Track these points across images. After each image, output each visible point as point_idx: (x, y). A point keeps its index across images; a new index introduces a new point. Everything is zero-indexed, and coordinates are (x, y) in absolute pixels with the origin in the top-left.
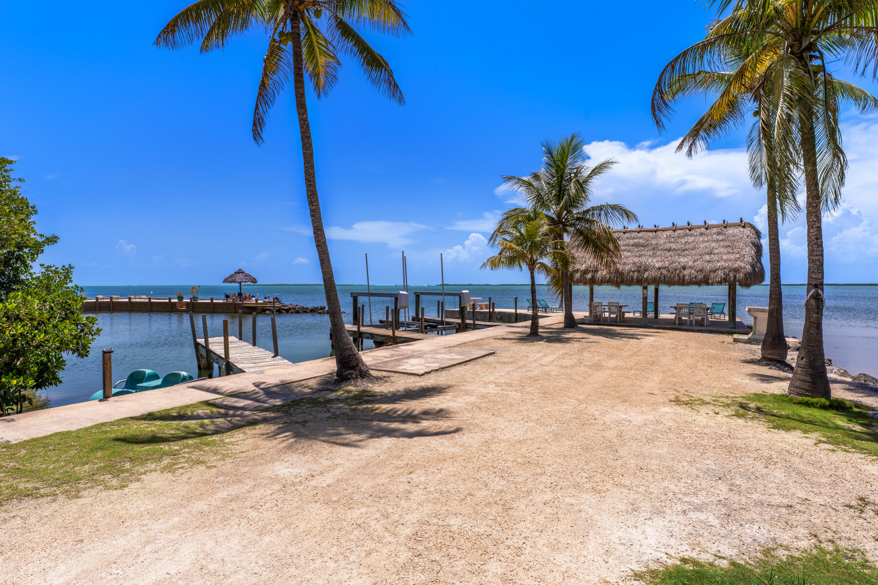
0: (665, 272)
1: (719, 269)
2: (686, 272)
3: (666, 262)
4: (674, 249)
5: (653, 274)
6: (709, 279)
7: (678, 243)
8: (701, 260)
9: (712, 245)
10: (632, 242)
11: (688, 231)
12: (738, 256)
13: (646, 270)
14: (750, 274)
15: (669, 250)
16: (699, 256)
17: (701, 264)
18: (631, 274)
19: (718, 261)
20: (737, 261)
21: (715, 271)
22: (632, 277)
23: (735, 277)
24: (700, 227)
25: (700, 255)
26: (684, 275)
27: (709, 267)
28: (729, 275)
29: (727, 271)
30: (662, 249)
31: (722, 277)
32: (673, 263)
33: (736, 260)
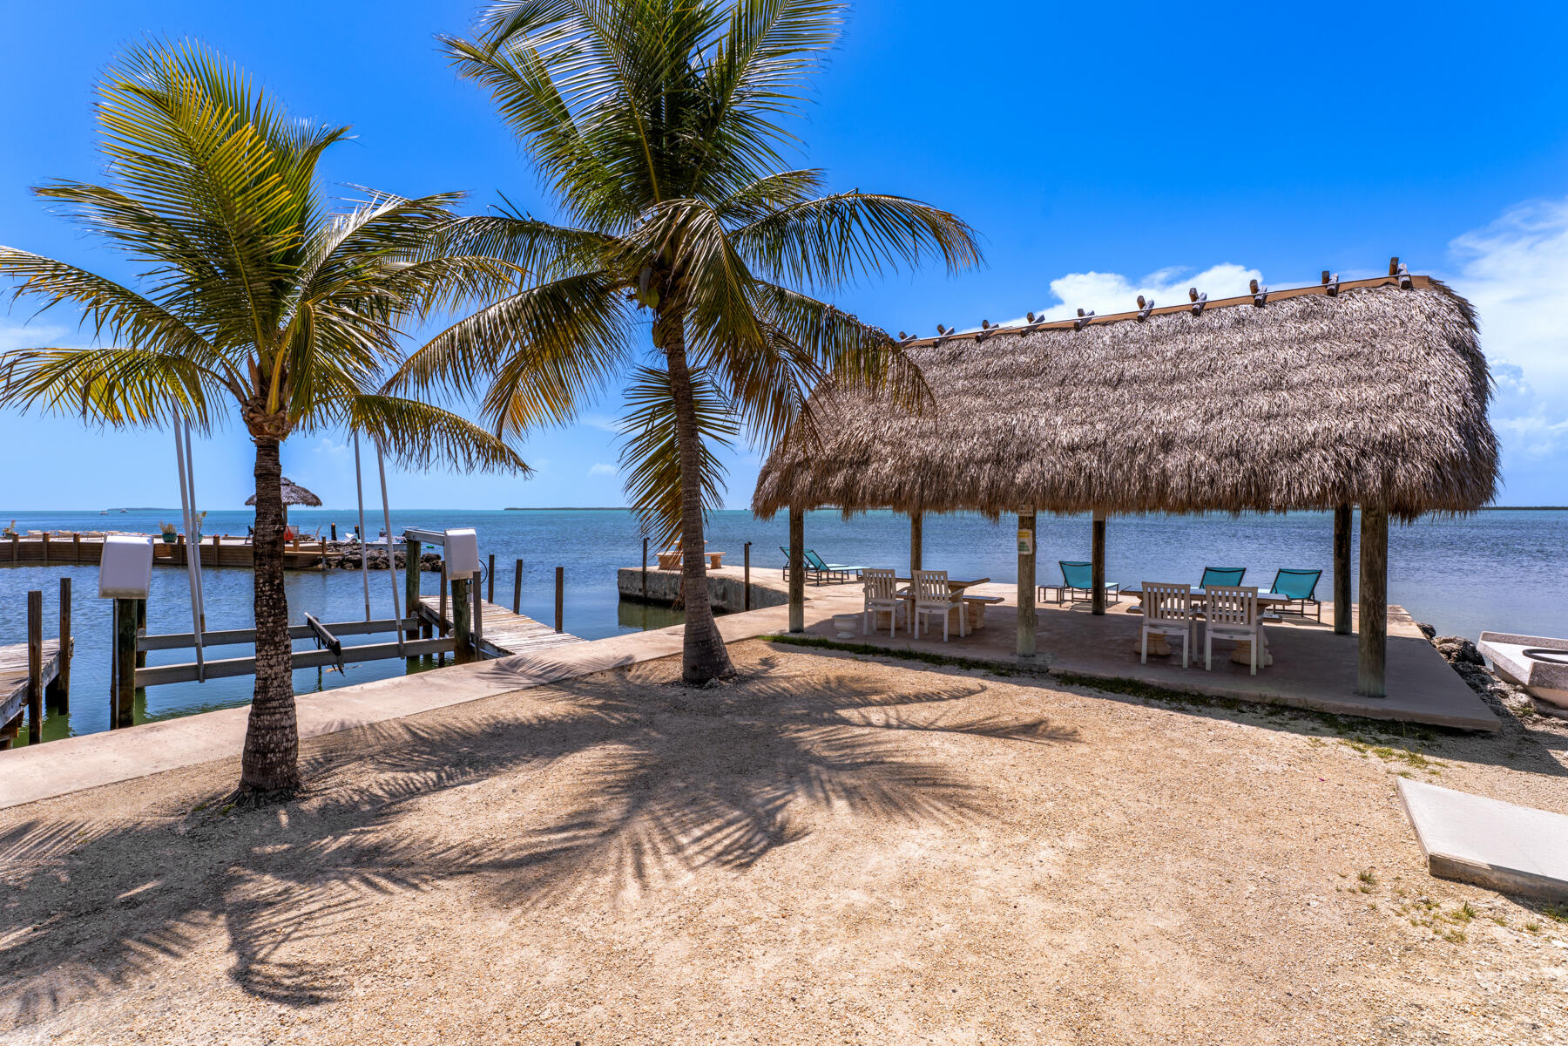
0: (1090, 461)
1: (1311, 444)
2: (1174, 462)
3: (1099, 426)
4: (1135, 379)
5: (1051, 467)
6: (1268, 490)
7: (1150, 357)
8: (1237, 412)
9: (1281, 355)
10: (996, 364)
11: (1189, 318)
12: (1397, 388)
13: (1021, 458)
14: (1455, 463)
15: (1118, 382)
16: (1228, 400)
17: (1235, 428)
18: (973, 470)
19: (1309, 414)
20: (1392, 409)
21: (1294, 455)
22: (975, 481)
23: (1388, 480)
24: (1233, 302)
25: (1234, 393)
26: (1164, 470)
27: (1267, 437)
28: (1359, 468)
29: (1351, 454)
30: (1091, 382)
31: (1325, 479)
32: (1124, 425)
33: (1391, 407)
